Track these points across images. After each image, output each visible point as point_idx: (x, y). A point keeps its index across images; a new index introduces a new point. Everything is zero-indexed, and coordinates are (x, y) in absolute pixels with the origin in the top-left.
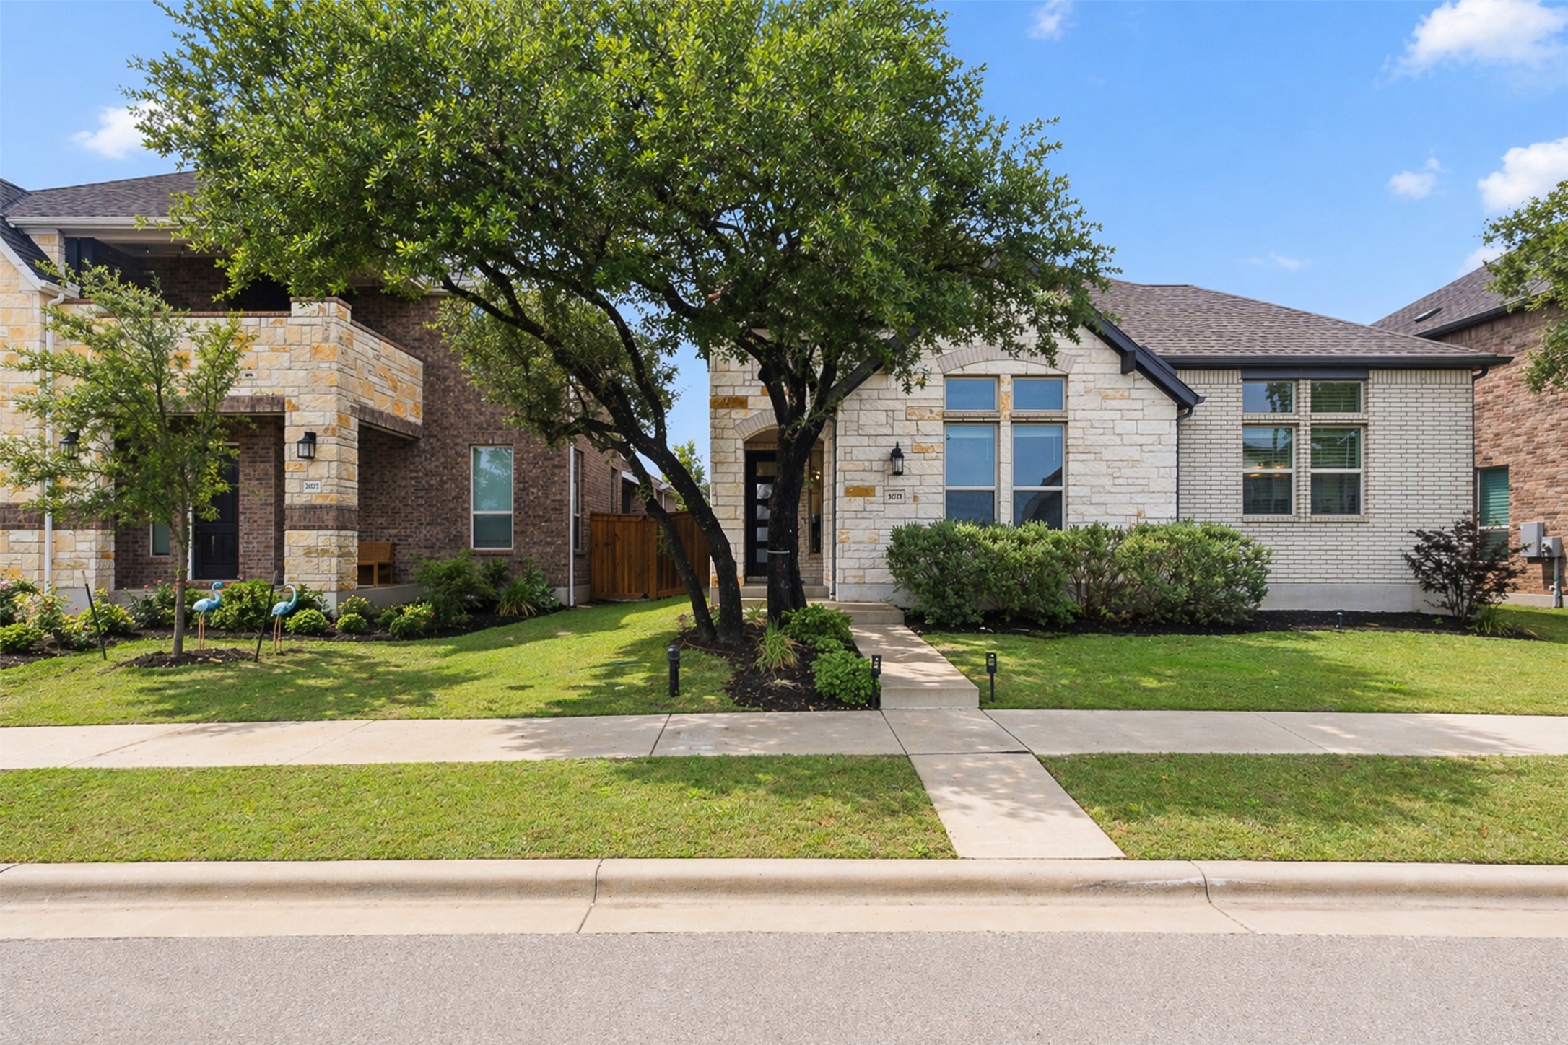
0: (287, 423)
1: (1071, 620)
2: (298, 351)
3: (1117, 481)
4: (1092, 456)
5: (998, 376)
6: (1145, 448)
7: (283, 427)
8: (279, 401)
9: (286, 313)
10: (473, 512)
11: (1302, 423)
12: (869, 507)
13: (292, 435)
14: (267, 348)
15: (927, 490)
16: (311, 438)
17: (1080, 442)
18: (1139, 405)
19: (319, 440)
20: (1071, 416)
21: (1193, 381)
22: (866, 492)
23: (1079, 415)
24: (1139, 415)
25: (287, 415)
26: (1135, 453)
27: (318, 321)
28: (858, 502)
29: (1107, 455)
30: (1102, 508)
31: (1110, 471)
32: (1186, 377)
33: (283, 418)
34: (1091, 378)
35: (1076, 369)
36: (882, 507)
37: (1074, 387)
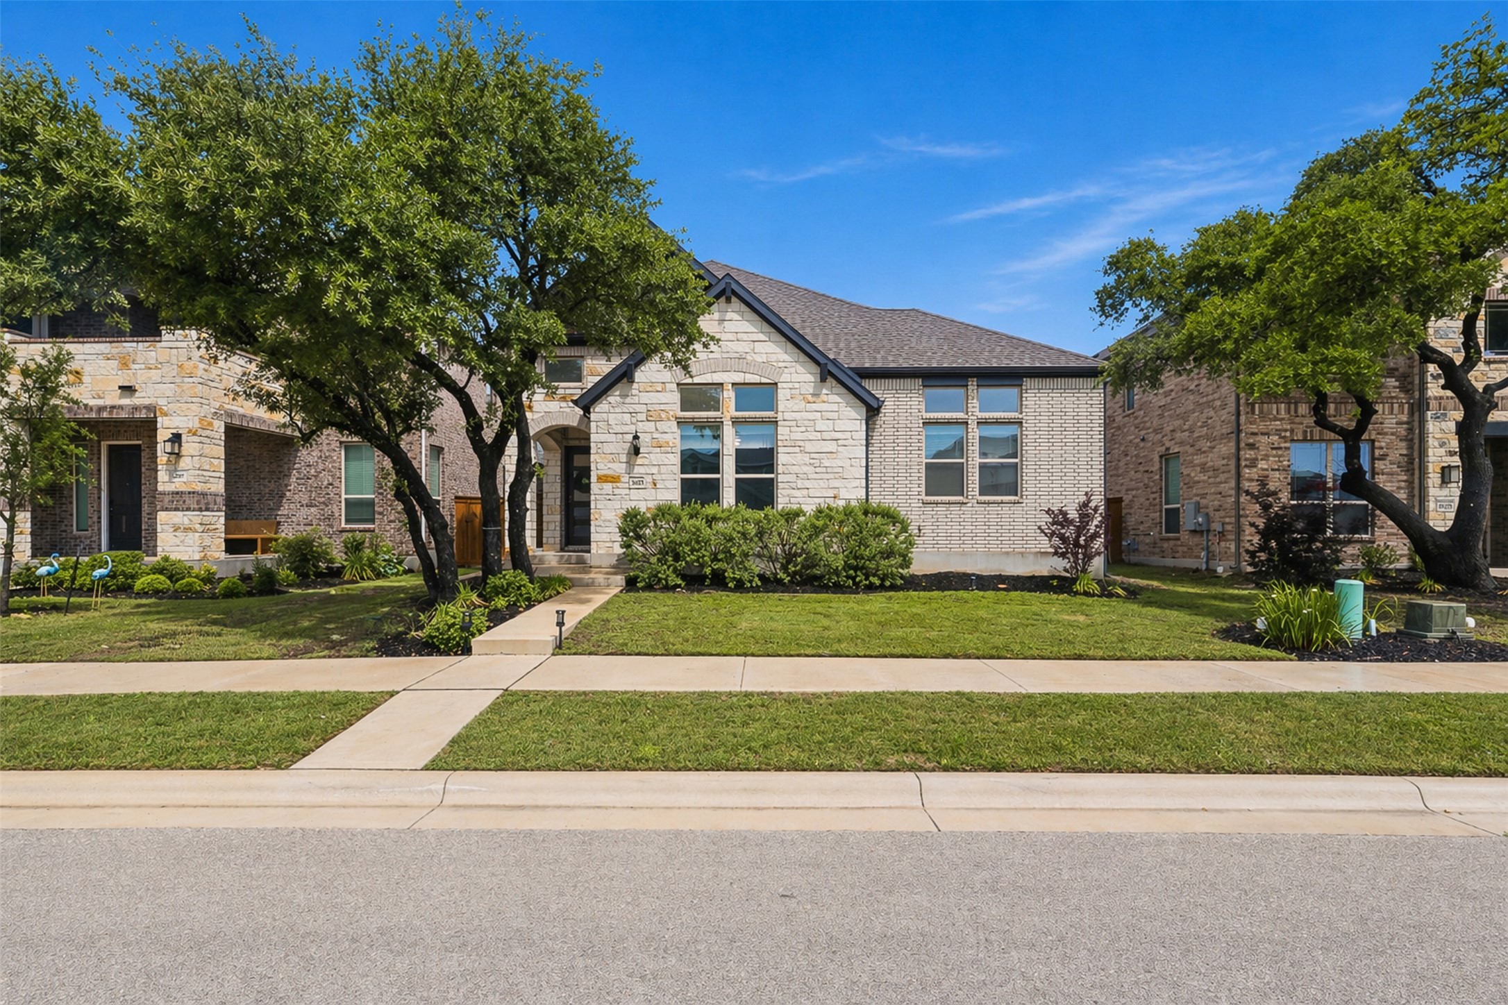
0: (159, 425)
1: (757, 582)
2: (166, 368)
3: (818, 470)
4: (797, 449)
5: (722, 384)
6: (840, 442)
7: (156, 429)
8: (151, 408)
9: (158, 339)
10: (344, 496)
11: (970, 422)
12: (617, 491)
13: (163, 435)
14: (143, 366)
15: (664, 477)
16: (176, 438)
17: (788, 438)
18: (835, 407)
19: (184, 438)
20: (780, 416)
21: (877, 388)
22: (614, 479)
23: (787, 416)
24: (835, 415)
25: (159, 419)
26: (831, 447)
27: (184, 344)
28: (608, 487)
29: (809, 447)
30: (805, 492)
31: (812, 461)
32: (868, 384)
33: (156, 422)
34: (797, 385)
35: (785, 377)
36: (627, 491)
37: (782, 394)
